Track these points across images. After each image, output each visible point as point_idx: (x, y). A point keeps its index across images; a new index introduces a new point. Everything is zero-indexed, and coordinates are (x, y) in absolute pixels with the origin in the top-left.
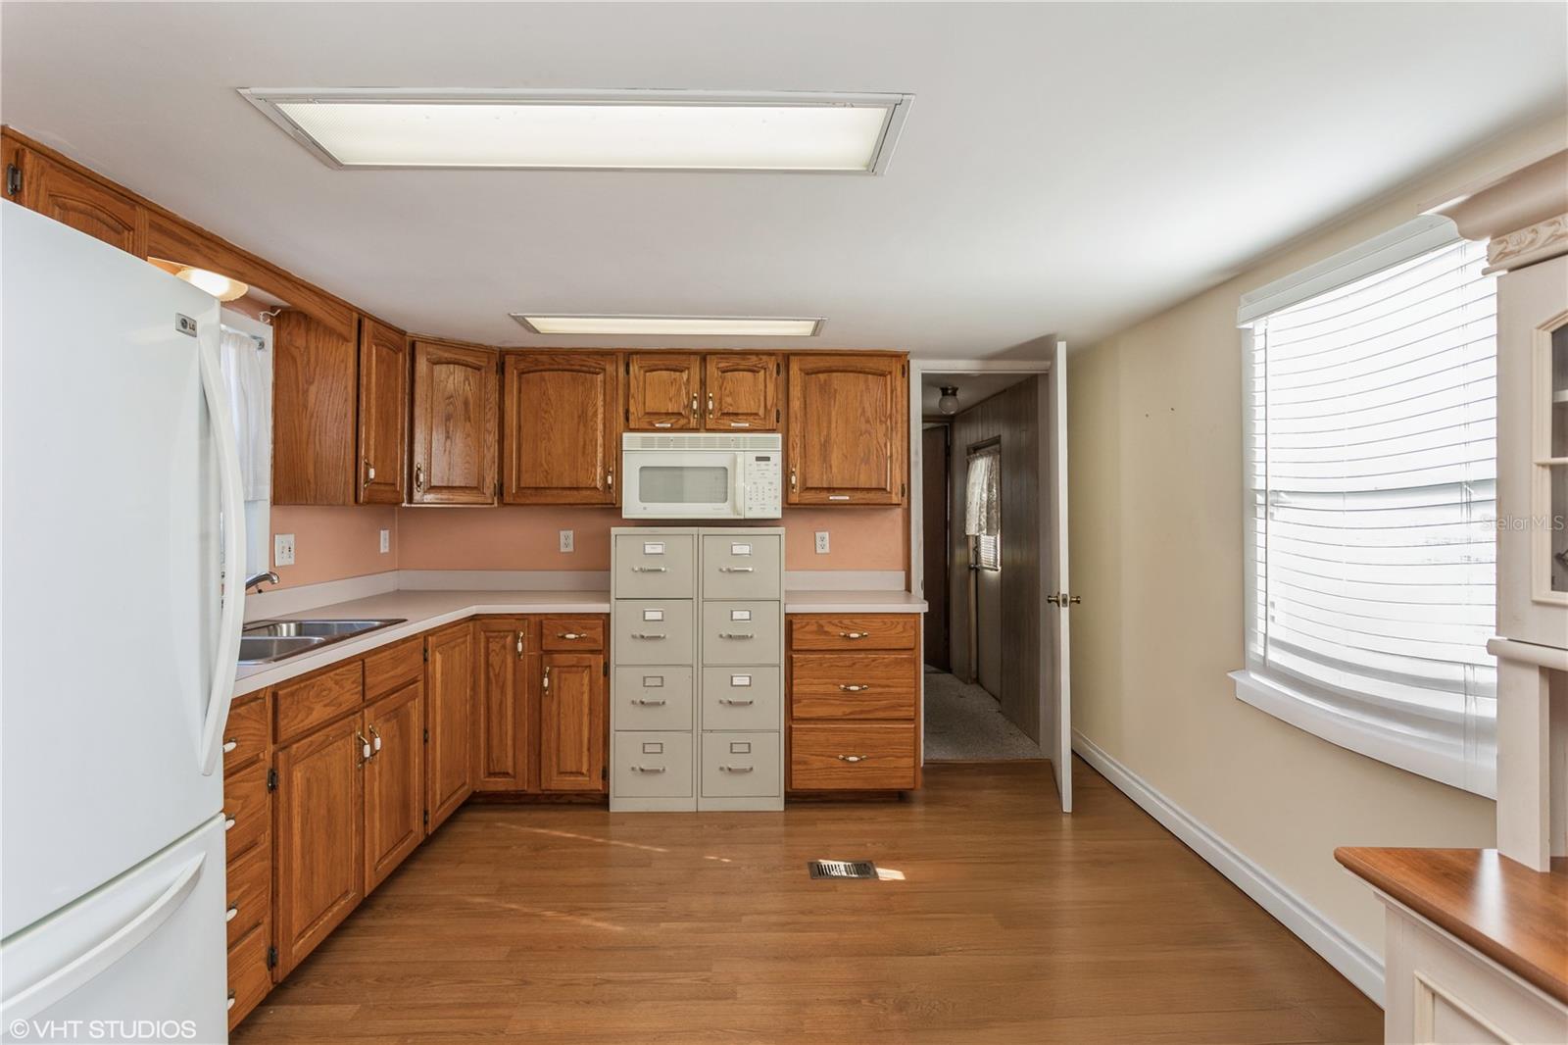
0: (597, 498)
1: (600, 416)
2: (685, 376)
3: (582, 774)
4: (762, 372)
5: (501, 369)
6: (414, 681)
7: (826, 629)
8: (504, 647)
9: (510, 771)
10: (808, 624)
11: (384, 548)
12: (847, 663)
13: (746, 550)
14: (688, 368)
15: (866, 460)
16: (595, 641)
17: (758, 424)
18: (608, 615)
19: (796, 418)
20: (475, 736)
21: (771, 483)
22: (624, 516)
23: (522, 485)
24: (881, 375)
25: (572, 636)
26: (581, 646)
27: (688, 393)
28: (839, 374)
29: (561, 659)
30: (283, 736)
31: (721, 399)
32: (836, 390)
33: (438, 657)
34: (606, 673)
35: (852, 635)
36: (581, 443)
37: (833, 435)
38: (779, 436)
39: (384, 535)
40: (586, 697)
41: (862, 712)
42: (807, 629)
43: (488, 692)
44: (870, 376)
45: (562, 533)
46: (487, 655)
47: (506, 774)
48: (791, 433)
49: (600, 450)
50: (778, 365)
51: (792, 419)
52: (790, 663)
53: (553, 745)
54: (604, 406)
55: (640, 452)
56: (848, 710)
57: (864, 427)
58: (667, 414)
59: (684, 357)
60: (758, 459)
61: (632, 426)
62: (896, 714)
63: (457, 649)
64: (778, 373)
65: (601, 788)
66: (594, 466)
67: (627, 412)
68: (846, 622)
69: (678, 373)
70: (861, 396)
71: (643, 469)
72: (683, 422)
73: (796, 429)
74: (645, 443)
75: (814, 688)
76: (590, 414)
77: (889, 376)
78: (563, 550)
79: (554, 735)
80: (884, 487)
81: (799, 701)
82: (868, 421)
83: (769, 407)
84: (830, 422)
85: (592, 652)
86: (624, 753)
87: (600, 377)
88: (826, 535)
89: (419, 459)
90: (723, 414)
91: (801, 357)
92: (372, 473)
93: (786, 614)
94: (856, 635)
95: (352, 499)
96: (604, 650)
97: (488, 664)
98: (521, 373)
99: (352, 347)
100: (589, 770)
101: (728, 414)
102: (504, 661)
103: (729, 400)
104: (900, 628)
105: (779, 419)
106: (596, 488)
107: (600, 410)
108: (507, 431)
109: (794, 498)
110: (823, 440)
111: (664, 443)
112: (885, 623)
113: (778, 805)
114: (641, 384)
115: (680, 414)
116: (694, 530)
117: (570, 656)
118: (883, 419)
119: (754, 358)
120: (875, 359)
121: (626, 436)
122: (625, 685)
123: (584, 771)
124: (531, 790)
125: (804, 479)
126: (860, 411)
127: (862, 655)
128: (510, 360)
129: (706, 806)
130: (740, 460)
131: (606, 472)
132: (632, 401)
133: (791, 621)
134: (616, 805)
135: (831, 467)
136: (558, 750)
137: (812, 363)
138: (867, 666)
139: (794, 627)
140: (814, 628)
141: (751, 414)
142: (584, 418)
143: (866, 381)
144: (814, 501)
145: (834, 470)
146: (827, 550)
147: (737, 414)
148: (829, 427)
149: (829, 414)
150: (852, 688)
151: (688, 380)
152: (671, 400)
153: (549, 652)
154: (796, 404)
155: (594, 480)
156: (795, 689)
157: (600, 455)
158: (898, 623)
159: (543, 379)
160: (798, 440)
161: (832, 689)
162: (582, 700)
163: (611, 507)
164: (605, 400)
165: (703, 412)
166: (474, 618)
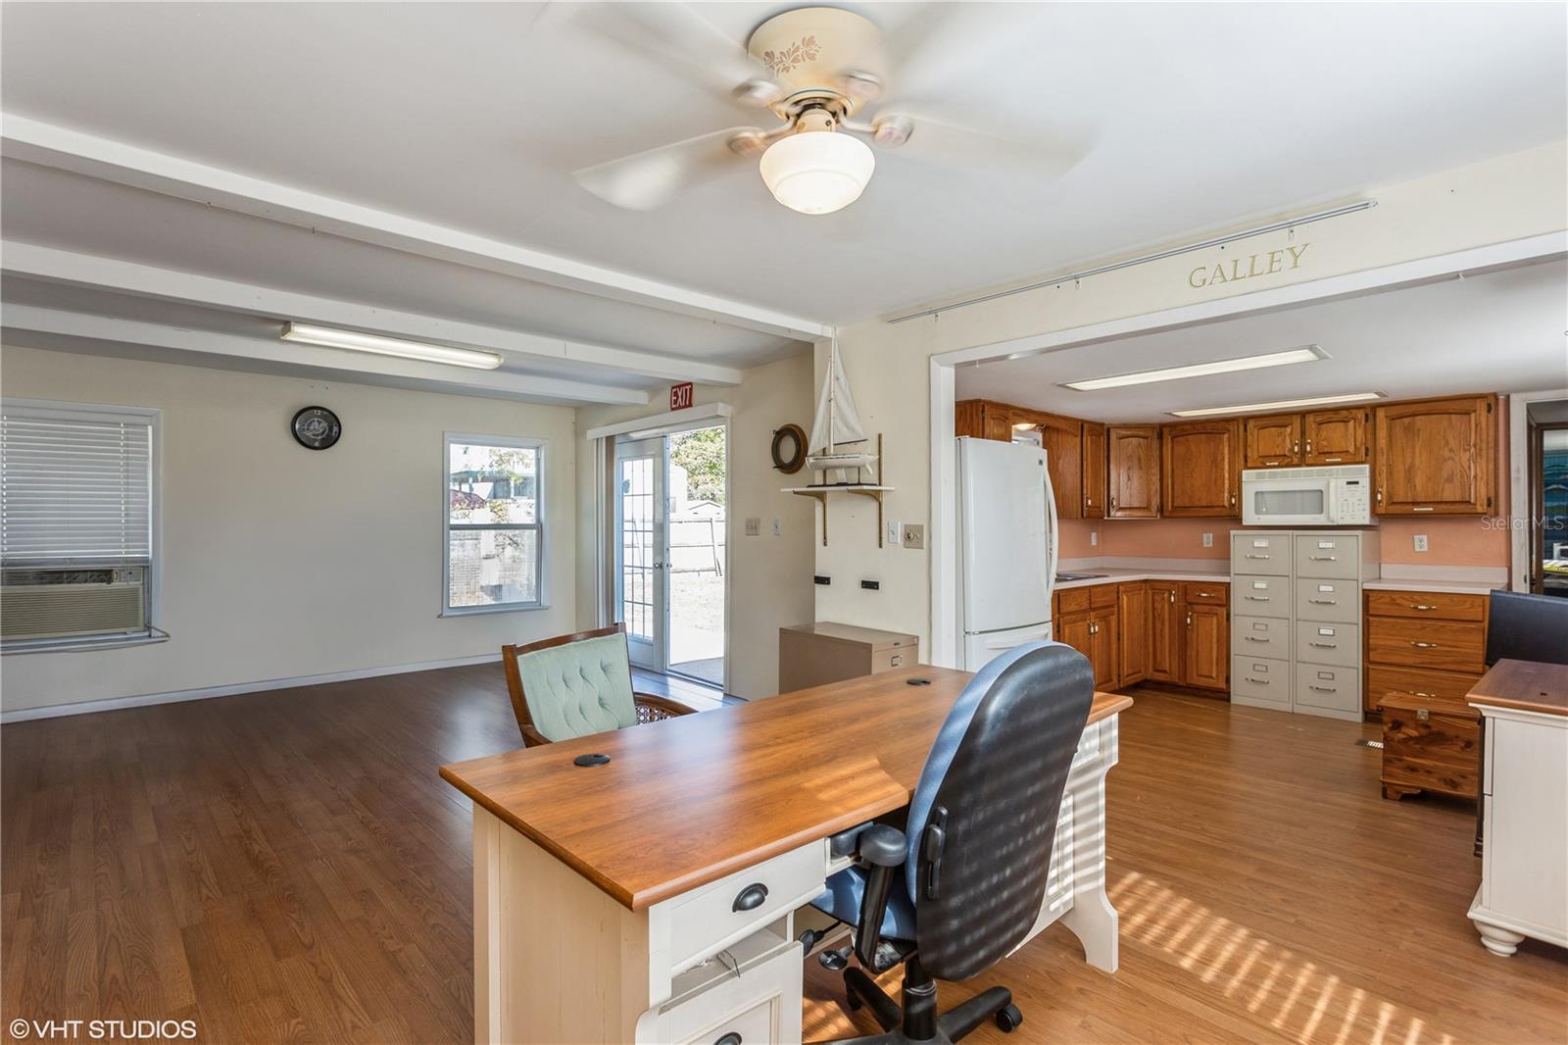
0: (1225, 512)
1: (1226, 461)
2: (1289, 430)
3: (1211, 677)
4: (1353, 421)
5: (1161, 436)
6: (1112, 606)
7: (1398, 602)
8: (1163, 599)
9: (1168, 670)
10: (1382, 597)
11: (1094, 542)
12: (1418, 627)
13: (1330, 545)
14: (1291, 424)
15: (1450, 479)
16: (1220, 599)
17: (1349, 458)
18: (1229, 583)
19: (1383, 453)
20: (1146, 647)
21: (1360, 500)
22: (1244, 523)
23: (1175, 505)
24: (1465, 414)
25: (1205, 595)
26: (1211, 601)
27: (1291, 442)
28: (1423, 417)
29: (1197, 608)
30: (1062, 611)
31: (1318, 443)
32: (1419, 430)
33: (1125, 597)
34: (1228, 619)
35: (1420, 607)
36: (1214, 478)
37: (1417, 463)
38: (1367, 466)
39: (1094, 535)
40: (1215, 631)
41: (1431, 663)
42: (1380, 601)
43: (1154, 624)
44: (1453, 416)
45: (1205, 535)
46: (1153, 603)
47: (1165, 672)
48: (1378, 463)
49: (1227, 482)
50: (1367, 415)
51: (1379, 453)
52: (1366, 625)
53: (1194, 658)
54: (1229, 453)
55: (1255, 483)
56: (1418, 661)
57: (1447, 454)
58: (1276, 456)
59: (1286, 417)
60: (1349, 483)
61: (1249, 465)
62: (1464, 668)
63: (1135, 597)
64: (1367, 421)
65: (1224, 687)
66: (1223, 492)
67: (1246, 457)
68: (1416, 597)
69: (1283, 429)
70: (1445, 431)
71: (1257, 493)
72: (1287, 460)
73: (1382, 460)
74: (1259, 476)
75: (1388, 642)
76: (1219, 458)
77: (1473, 415)
78: (1205, 545)
79: (1194, 652)
80: (1467, 499)
81: (1375, 650)
82: (1451, 450)
83: (1358, 445)
84: (1414, 453)
85: (1219, 605)
86: (1240, 668)
87: (1226, 436)
88: (1425, 537)
89: (1113, 493)
90: (1320, 453)
91: (1387, 408)
92: (1090, 502)
93: (1363, 590)
94: (1424, 607)
95: (1080, 516)
96: (1227, 605)
97: (1154, 609)
98: (1173, 438)
99: (1078, 439)
100: (1217, 676)
101: (1323, 453)
102: (1163, 607)
103: (1325, 443)
104: (1468, 605)
105: (1367, 454)
106: (1224, 506)
107: (1226, 457)
108: (1165, 473)
109: (1381, 510)
110: (1407, 466)
111: (1273, 476)
112: (1453, 601)
113: (1358, 717)
114: (1256, 438)
115: (1285, 455)
116: (1290, 532)
117: (1204, 607)
118: (1467, 447)
119: (1345, 412)
120: (1458, 402)
121: (1244, 472)
122: (1240, 629)
123: (1214, 676)
124: (1181, 683)
125: (1390, 496)
126: (1443, 443)
127: (1432, 622)
128: (1166, 431)
129: (1298, 710)
130: (1332, 485)
131: (1231, 496)
132: (1249, 450)
133: (1367, 595)
134: (1234, 700)
135: (1415, 486)
136: (1197, 661)
137: (1395, 411)
138: (1436, 630)
139: (1371, 599)
140: (1388, 600)
141: (1343, 452)
142: (1216, 463)
143: (1450, 420)
144: (1399, 512)
145: (1419, 488)
146: (1425, 549)
147: (1331, 453)
148: (1413, 458)
149: (1413, 447)
150: (1421, 645)
151: (1291, 431)
152: (1278, 446)
153: (1190, 604)
154: (1382, 442)
155: (1223, 501)
156: (1371, 641)
157: (1227, 486)
158: (1466, 601)
159: (1187, 440)
160: (1384, 469)
161: (1403, 644)
162: (1212, 636)
163: (1234, 517)
164: (1229, 450)
165: (1303, 452)
166: (1145, 581)
